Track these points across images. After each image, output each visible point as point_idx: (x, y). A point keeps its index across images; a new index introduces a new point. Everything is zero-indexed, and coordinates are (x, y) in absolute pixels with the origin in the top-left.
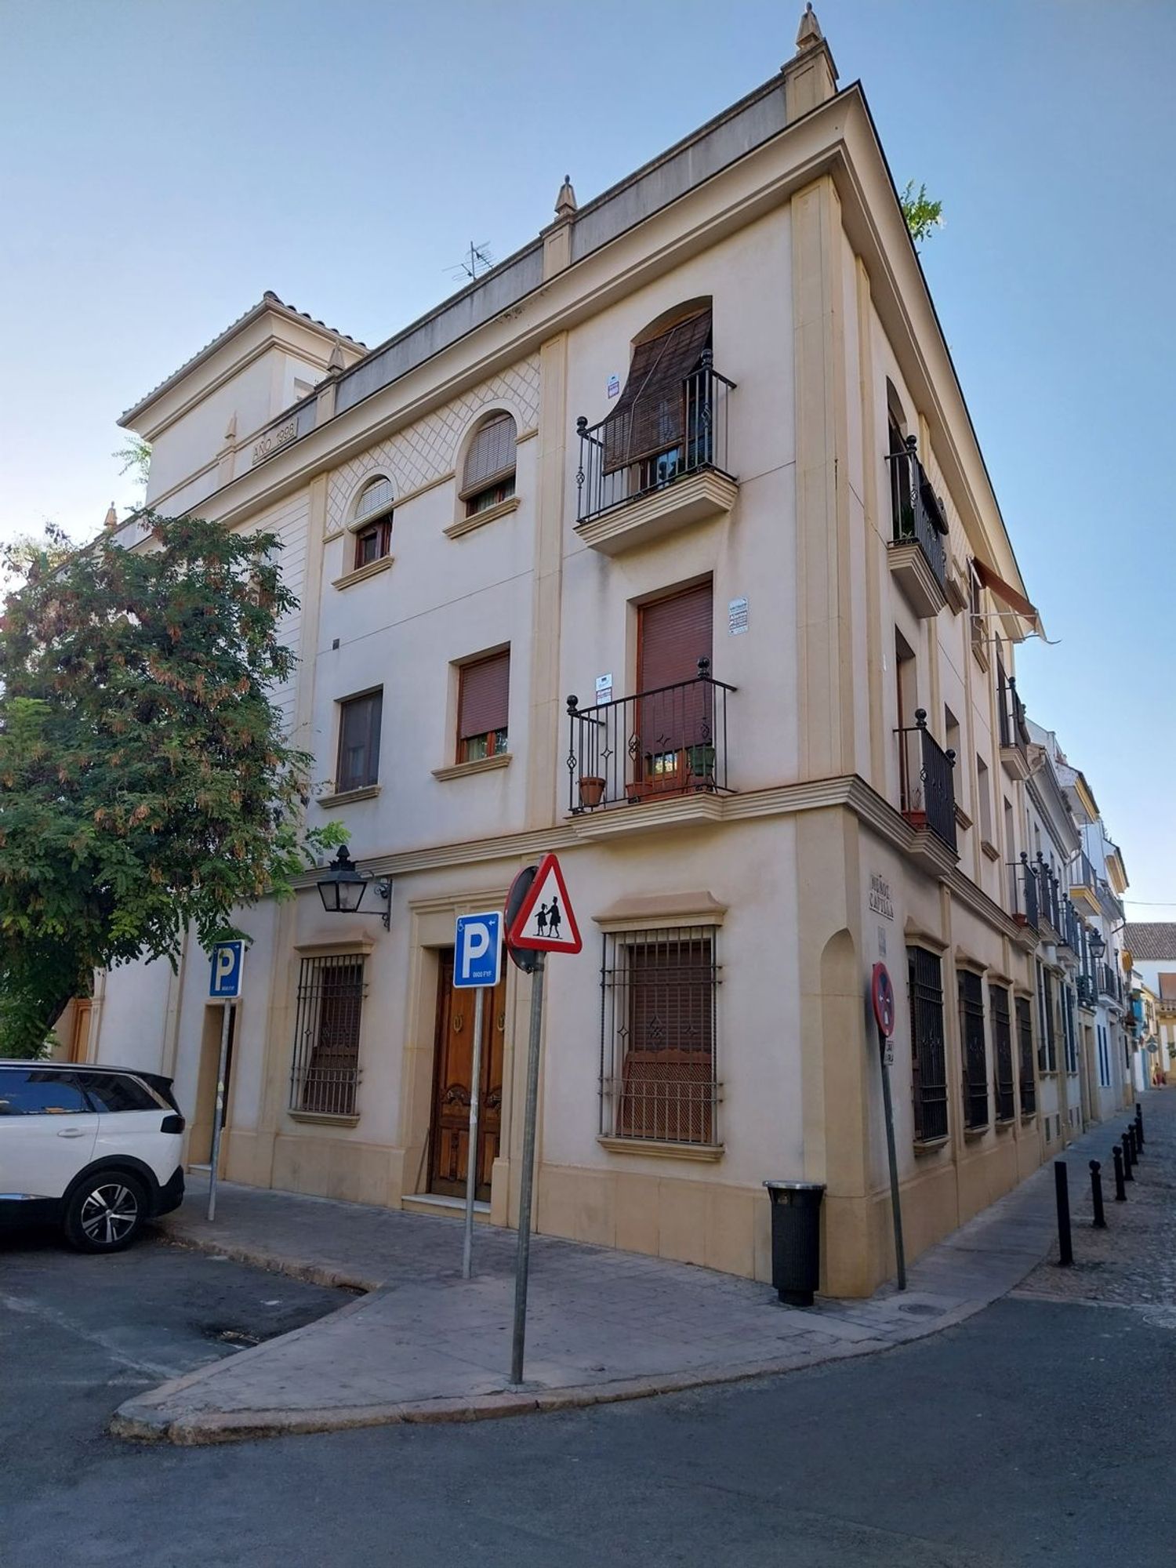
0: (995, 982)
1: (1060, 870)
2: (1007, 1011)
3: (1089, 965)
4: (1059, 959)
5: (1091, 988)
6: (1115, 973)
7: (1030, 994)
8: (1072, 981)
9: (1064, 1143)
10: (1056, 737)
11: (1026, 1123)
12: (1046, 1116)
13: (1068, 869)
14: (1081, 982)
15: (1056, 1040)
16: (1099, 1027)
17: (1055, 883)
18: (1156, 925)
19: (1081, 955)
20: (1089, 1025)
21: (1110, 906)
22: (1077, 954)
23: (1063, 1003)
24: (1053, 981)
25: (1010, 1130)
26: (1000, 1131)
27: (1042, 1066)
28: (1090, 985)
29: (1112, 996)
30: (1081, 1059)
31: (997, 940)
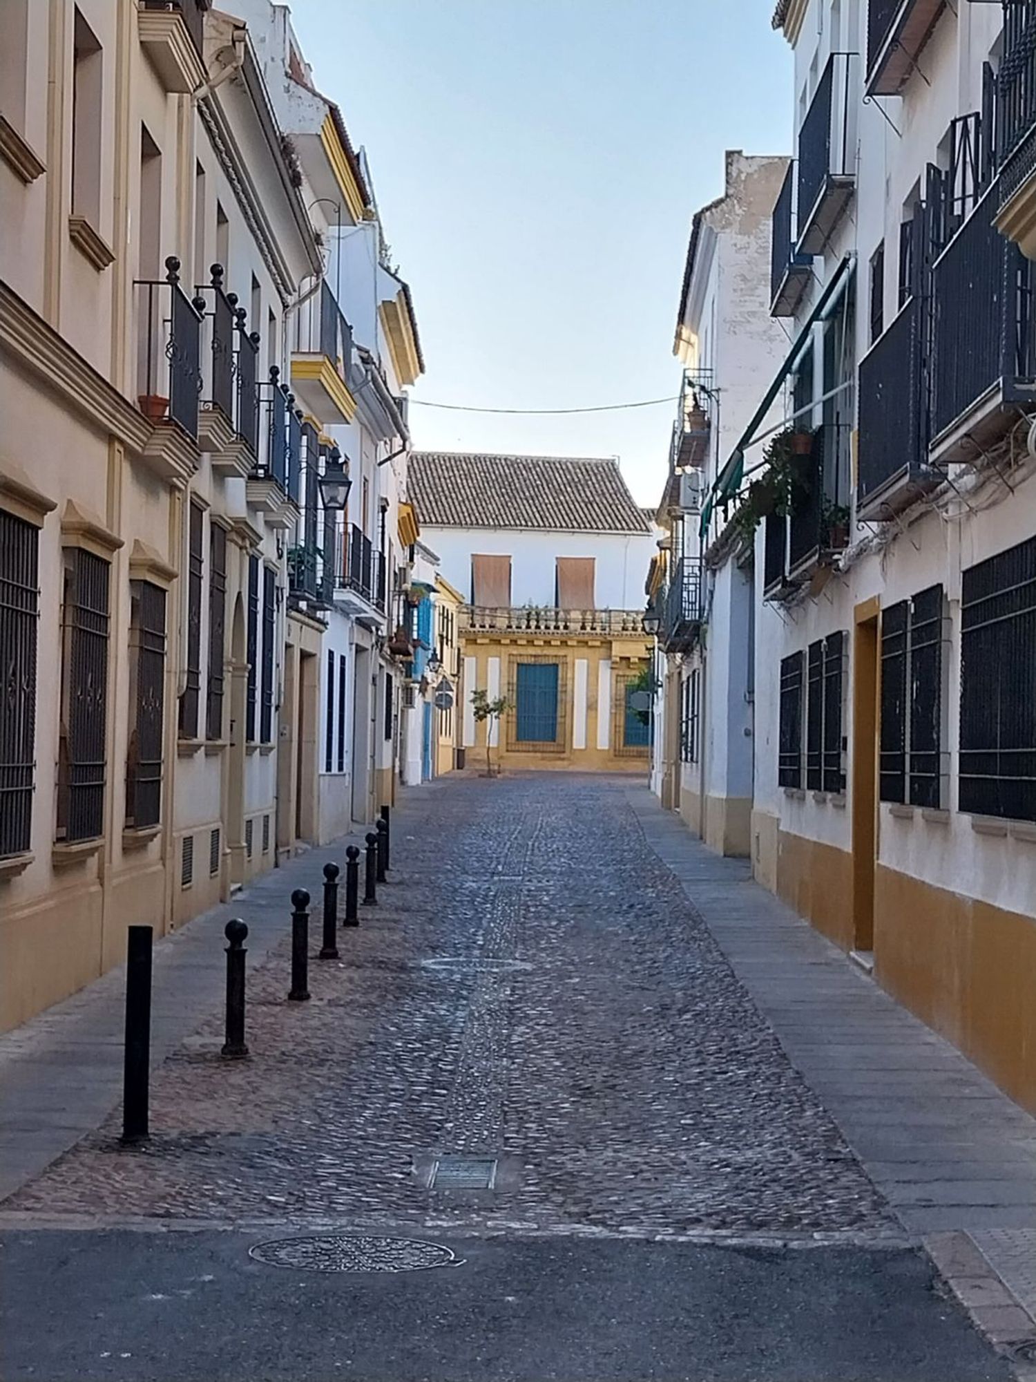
0: (75, 541)
1: (272, 317)
2: (105, 607)
3: (320, 527)
4: (252, 506)
5: (320, 574)
6: (376, 546)
7: (169, 576)
8: (280, 557)
9: (224, 888)
10: (291, 19)
11: (133, 847)
12: (186, 834)
13: (292, 316)
14: (300, 560)
15: (227, 677)
16: (331, 653)
17: (252, 341)
18: (477, 458)
19: (303, 503)
20: (309, 649)
21: (375, 404)
22: (293, 501)
23: (253, 602)
24: (233, 553)
25: (93, 862)
26: (61, 866)
27: (187, 724)
28: (320, 567)
29: (365, 595)
30: (285, 720)
31: (100, 449)
